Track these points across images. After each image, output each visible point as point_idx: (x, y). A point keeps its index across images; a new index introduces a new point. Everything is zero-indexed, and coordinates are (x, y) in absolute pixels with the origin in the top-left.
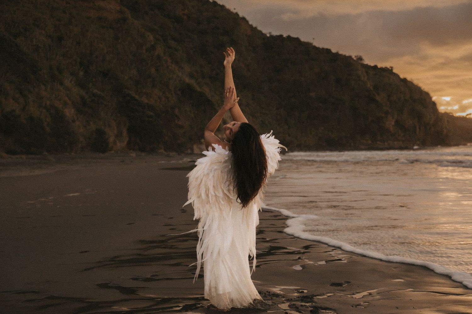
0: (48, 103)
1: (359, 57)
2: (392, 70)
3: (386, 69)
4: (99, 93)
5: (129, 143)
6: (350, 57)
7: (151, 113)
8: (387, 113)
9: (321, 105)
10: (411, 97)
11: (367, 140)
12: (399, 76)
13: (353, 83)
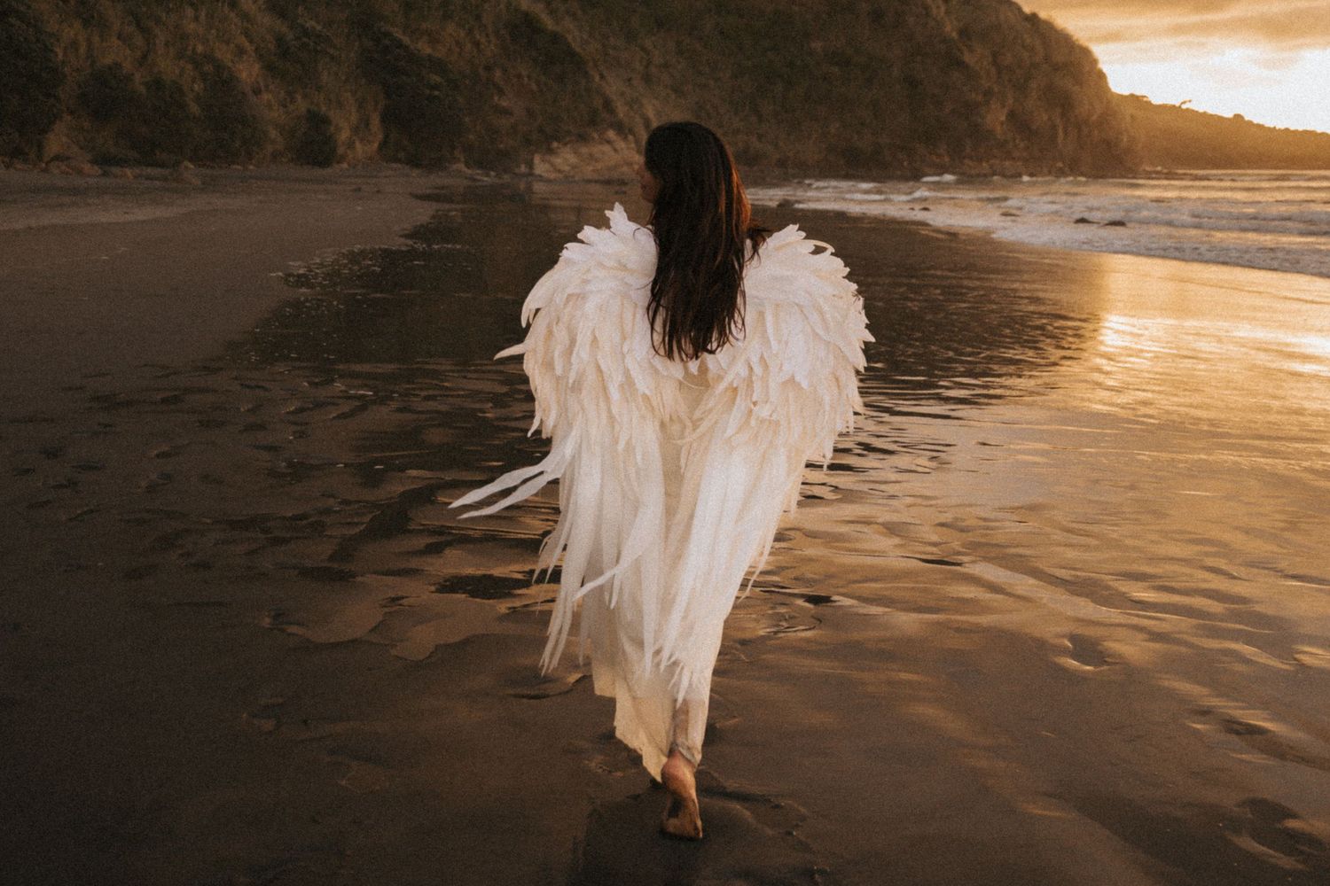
0: (200, 48)
4: (319, 28)
5: (384, 144)
7: (438, 79)
8: (988, 93)
9: (836, 69)
10: (1047, 59)
11: (939, 156)
12: (1019, 9)
13: (911, 20)
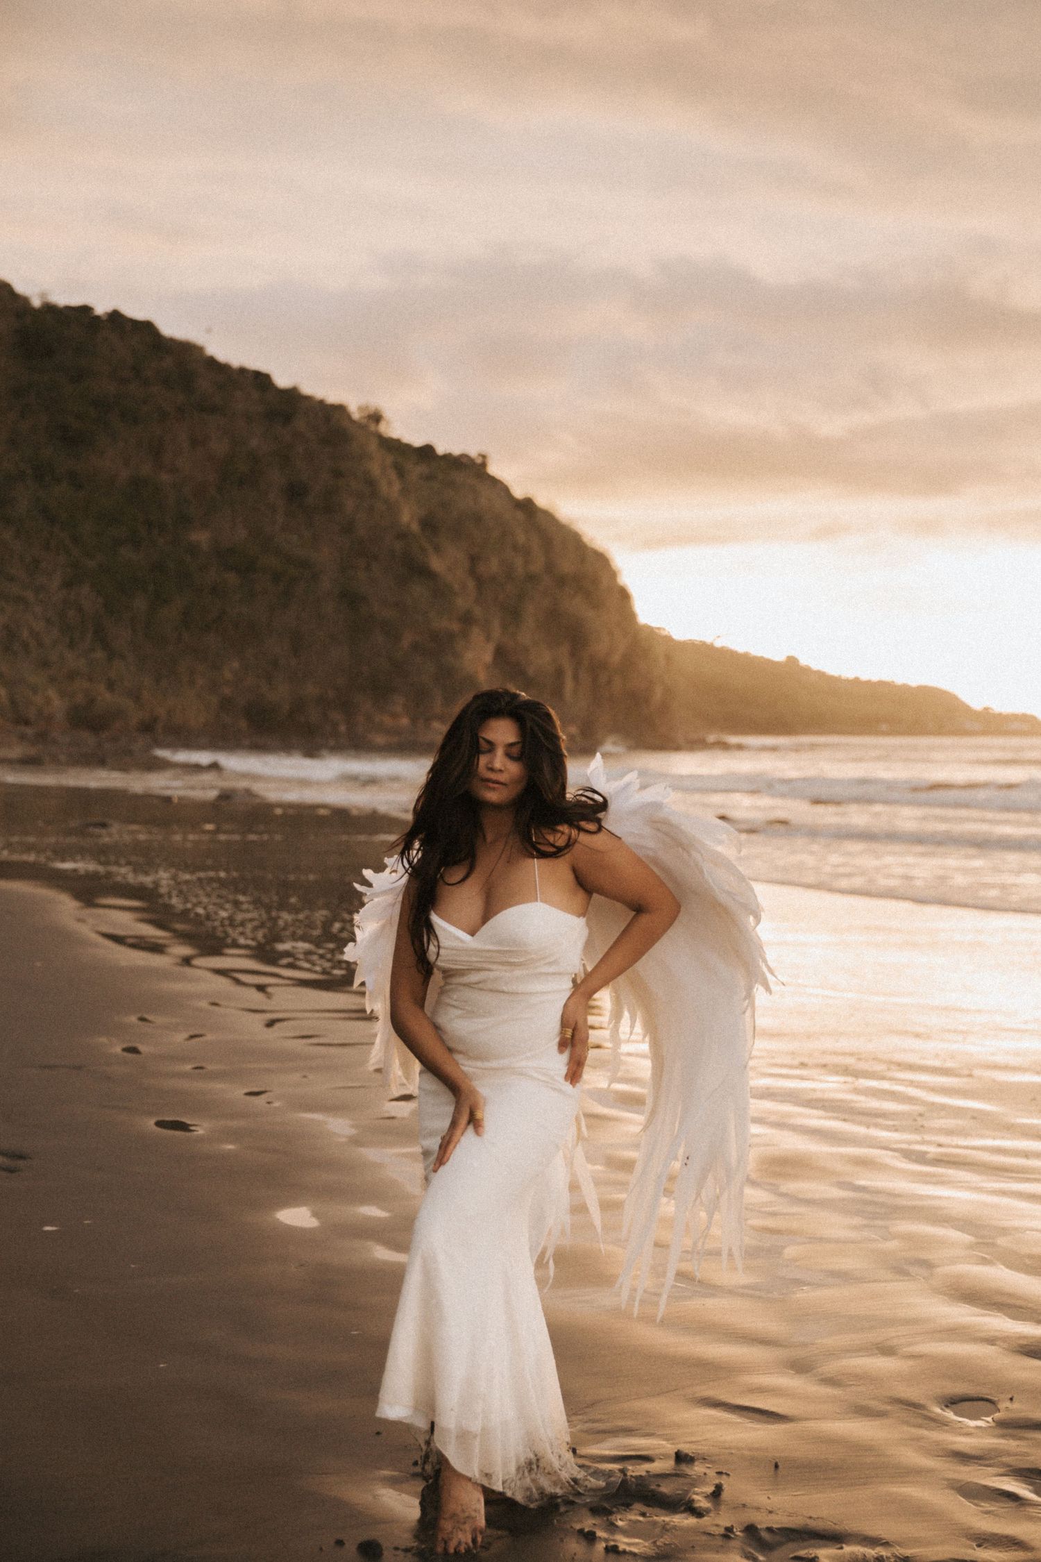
1: (372, 410)
2: (484, 465)
3: (464, 460)
6: (341, 409)
8: (467, 620)
9: (232, 578)
10: (550, 567)
11: (394, 716)
12: (506, 490)
13: (350, 504)
